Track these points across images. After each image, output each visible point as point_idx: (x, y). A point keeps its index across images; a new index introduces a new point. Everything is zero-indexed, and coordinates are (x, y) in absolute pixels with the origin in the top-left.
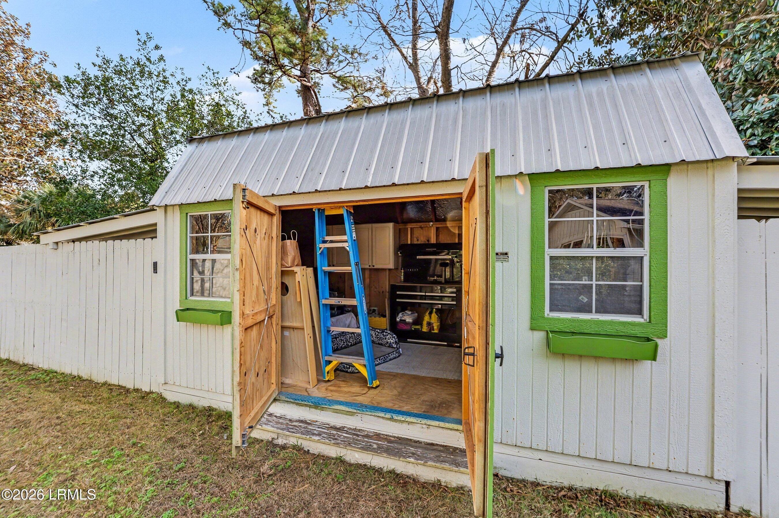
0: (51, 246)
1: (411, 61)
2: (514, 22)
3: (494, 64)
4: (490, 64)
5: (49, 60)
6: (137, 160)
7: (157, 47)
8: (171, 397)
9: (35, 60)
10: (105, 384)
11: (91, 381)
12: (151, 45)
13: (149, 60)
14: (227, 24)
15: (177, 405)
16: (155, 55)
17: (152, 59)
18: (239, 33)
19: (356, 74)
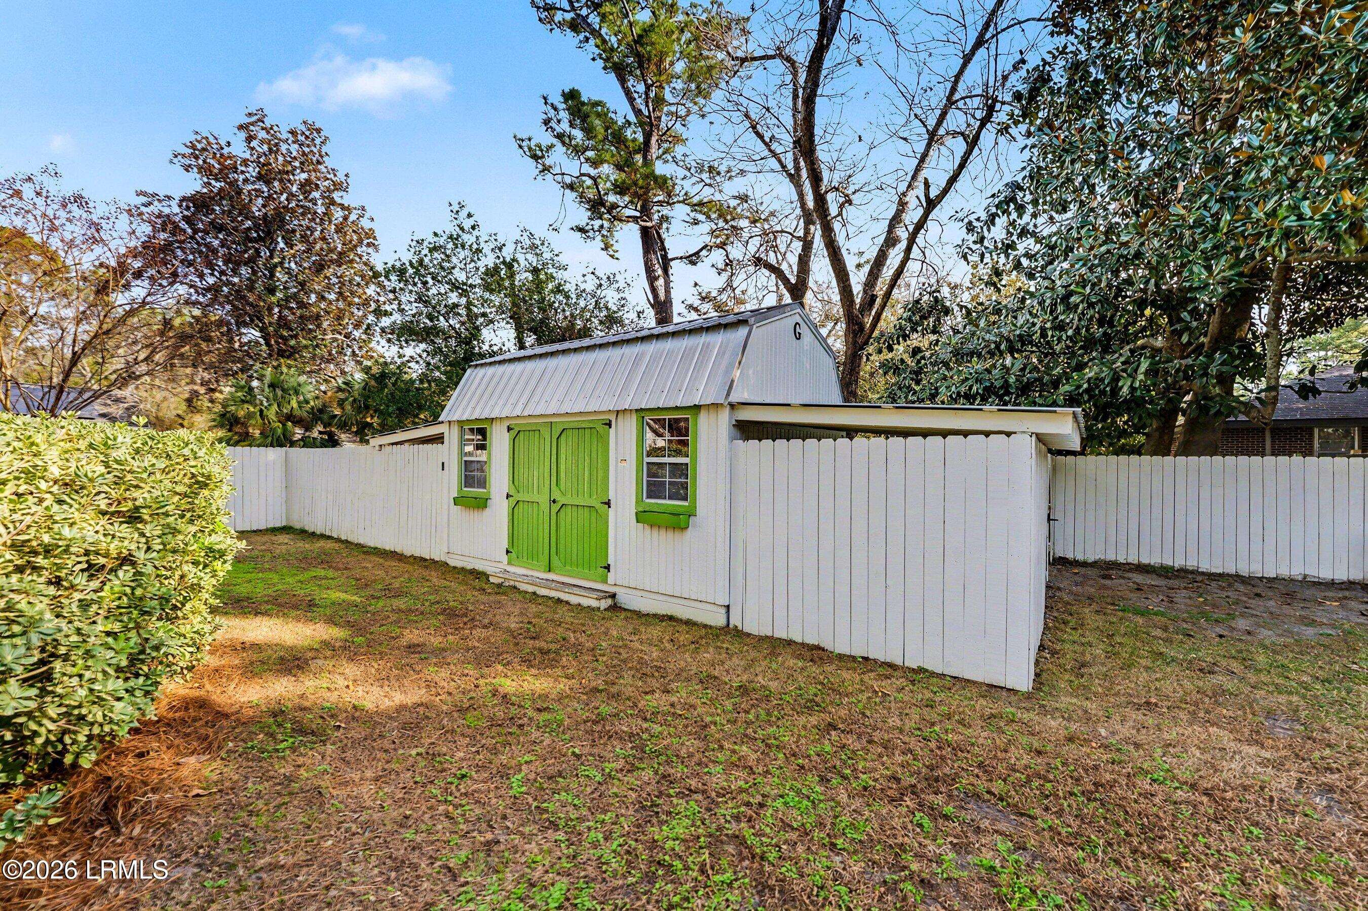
0: (377, 448)
1: (793, 172)
2: (954, 90)
3: (924, 156)
4: (919, 156)
5: (367, 215)
6: (453, 342)
7: (470, 216)
8: (452, 563)
9: (353, 217)
10: (412, 556)
11: (402, 555)
12: (463, 214)
13: (462, 229)
14: (546, 169)
15: (455, 568)
16: (467, 224)
17: (466, 228)
18: (559, 178)
19: (718, 197)
